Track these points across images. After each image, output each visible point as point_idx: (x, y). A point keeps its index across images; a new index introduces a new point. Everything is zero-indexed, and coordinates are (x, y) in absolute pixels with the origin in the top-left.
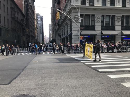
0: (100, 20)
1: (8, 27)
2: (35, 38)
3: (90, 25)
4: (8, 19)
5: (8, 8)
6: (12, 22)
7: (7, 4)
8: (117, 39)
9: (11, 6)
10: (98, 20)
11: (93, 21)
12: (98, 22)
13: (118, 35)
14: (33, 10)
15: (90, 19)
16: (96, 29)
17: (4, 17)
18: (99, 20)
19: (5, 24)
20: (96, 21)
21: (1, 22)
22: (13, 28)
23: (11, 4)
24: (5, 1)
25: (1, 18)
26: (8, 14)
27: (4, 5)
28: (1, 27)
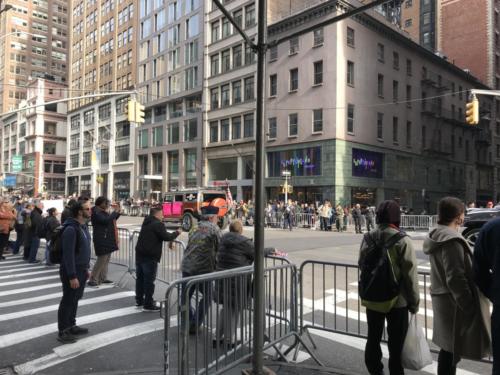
1: (409, 148)
4: (409, 124)
5: (409, 88)
6: (424, 128)
7: (409, 74)
9: (424, 76)
17: (395, 120)
19: (395, 139)
21: (383, 135)
22: (428, 147)
23: (424, 69)
24: (398, 70)
25: (383, 122)
26: (409, 107)
27: (395, 83)
28: (380, 151)
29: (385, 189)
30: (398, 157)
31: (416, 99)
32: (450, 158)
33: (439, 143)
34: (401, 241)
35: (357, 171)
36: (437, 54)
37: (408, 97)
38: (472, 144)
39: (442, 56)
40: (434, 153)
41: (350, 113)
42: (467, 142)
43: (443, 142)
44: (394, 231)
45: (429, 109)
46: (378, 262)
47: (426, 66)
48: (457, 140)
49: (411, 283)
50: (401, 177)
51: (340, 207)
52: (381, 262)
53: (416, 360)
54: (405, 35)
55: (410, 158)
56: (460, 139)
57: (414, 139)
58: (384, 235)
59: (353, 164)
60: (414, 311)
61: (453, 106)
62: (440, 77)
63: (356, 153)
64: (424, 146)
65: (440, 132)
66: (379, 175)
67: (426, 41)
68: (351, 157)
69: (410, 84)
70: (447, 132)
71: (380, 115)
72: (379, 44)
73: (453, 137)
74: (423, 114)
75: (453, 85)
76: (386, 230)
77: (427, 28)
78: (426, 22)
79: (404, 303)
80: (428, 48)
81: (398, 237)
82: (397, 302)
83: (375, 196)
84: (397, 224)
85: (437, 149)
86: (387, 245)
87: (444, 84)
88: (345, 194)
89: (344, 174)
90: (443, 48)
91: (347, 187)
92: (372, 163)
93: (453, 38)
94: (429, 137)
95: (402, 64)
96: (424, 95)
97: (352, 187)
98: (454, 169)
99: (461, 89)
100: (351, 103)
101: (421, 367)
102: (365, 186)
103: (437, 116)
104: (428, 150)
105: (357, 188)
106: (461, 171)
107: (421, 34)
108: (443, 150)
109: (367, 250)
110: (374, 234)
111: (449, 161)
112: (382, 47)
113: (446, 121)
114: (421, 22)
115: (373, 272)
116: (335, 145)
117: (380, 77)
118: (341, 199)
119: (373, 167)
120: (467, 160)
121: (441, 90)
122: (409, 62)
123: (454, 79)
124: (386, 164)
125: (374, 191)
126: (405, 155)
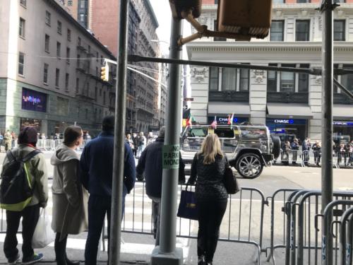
0: (264, 77)
1: (67, 92)
2: (155, 117)
3: (238, 90)
4: (67, 75)
5: (68, 50)
6: (78, 79)
7: (69, 40)
8: (312, 129)
9: (79, 43)
10: (257, 76)
11: (247, 80)
12: (259, 81)
13: (314, 118)
14: (150, 47)
15: (238, 75)
16: (252, 101)
17: (58, 71)
18: (261, 77)
19: (57, 84)
20: (252, 81)
21: (48, 80)
22: (80, 93)
23: (79, 39)
24: (60, 34)
25: (48, 71)
26: (68, 63)
27: (59, 44)
28: (45, 92)
29: (48, 121)
30: (58, 97)
31: (73, 58)
32: (93, 101)
33: (87, 91)
34: (36, 157)
35: (26, 105)
36: (88, 31)
37: (68, 56)
38: (107, 94)
39: (91, 33)
40: (84, 98)
41: (21, 59)
42: (105, 93)
43: (90, 91)
44: (31, 149)
45: (81, 67)
46: (16, 173)
47: (81, 37)
48: (98, 90)
49: (42, 186)
50: (60, 112)
51: (9, 133)
52: (18, 173)
53: (43, 241)
54: (67, 11)
55: (67, 99)
56: (101, 90)
57: (70, 86)
58: (22, 153)
59: (23, 100)
60: (44, 207)
61: (97, 68)
62: (89, 47)
63: (26, 92)
64: (77, 92)
65: (88, 84)
66: (44, 109)
67: (82, 20)
68: (21, 95)
69: (70, 47)
70: (92, 84)
71: (46, 65)
72: (47, 12)
73: (96, 88)
74: (78, 70)
75: (97, 53)
76: (25, 149)
77: (83, 11)
78: (82, 6)
79: (36, 202)
80: (83, 25)
81: (34, 153)
82: (30, 202)
83: (40, 125)
84: (34, 144)
85: (86, 95)
86: (24, 160)
87: (92, 52)
88: (15, 123)
89: (15, 107)
90: (93, 28)
91: (17, 117)
92: (39, 101)
93: (99, 23)
94: (81, 86)
95: (64, 31)
96: (79, 56)
97: (21, 118)
98: (96, 109)
99: (102, 57)
100: (23, 51)
101: (45, 245)
102: (33, 117)
103: (87, 73)
104: (79, 95)
105: (26, 118)
106: (100, 111)
107: (79, 14)
108: (90, 96)
109: (8, 164)
110: (15, 152)
111: (93, 104)
112: (49, 14)
113: (93, 77)
114: (79, 5)
115: (12, 181)
116: (6, 83)
117: (47, 37)
118: (11, 127)
119: (39, 104)
120: (104, 104)
121: (90, 55)
122: (69, 31)
123: (98, 50)
124: (49, 102)
125: (40, 122)
126: (64, 97)
